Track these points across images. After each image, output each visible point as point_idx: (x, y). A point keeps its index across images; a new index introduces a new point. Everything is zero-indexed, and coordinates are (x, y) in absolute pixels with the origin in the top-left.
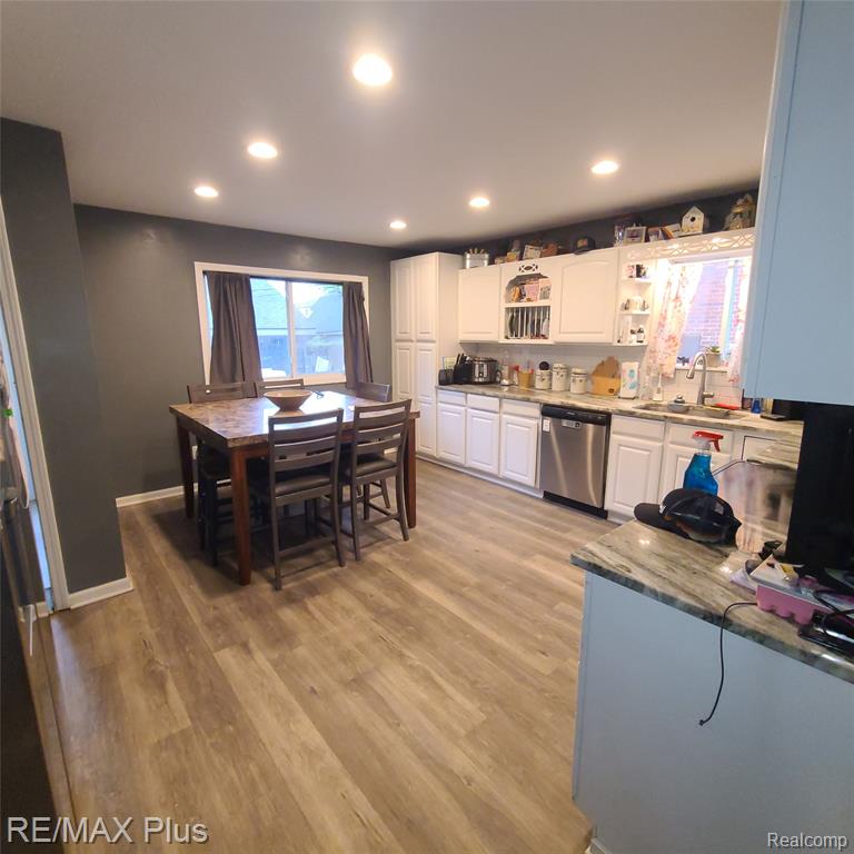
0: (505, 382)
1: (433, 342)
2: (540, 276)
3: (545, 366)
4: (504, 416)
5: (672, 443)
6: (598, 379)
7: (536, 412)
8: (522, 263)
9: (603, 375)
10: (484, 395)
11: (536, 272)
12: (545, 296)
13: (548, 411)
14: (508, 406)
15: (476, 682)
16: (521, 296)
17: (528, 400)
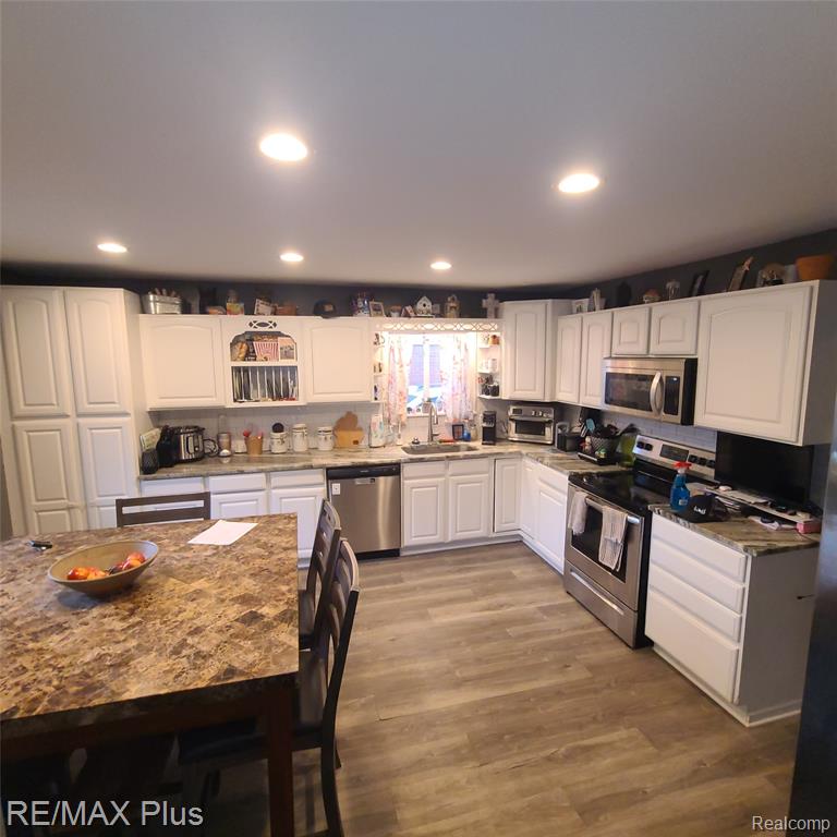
0: (225, 452)
1: (126, 414)
2: (279, 334)
3: (278, 428)
4: (274, 491)
5: (452, 475)
6: (341, 434)
7: (320, 477)
8: (251, 318)
9: (345, 429)
10: (242, 472)
11: (274, 329)
12: (288, 354)
13: (333, 474)
14: (277, 479)
15: (594, 718)
16: (250, 355)
17: (311, 467)
